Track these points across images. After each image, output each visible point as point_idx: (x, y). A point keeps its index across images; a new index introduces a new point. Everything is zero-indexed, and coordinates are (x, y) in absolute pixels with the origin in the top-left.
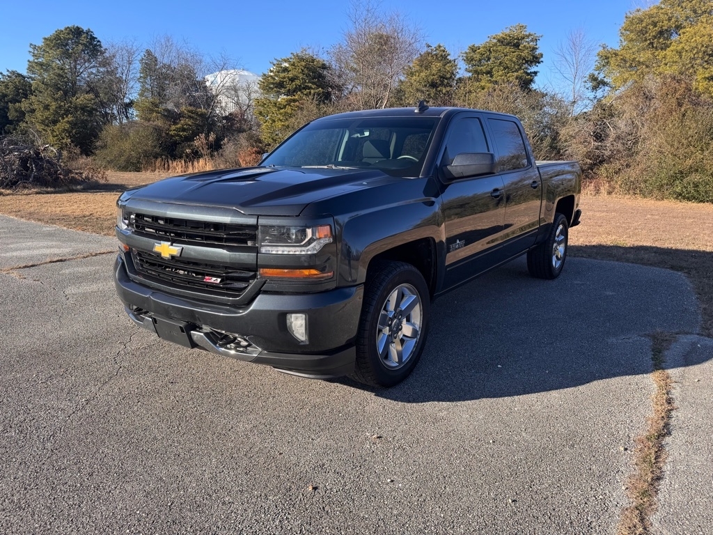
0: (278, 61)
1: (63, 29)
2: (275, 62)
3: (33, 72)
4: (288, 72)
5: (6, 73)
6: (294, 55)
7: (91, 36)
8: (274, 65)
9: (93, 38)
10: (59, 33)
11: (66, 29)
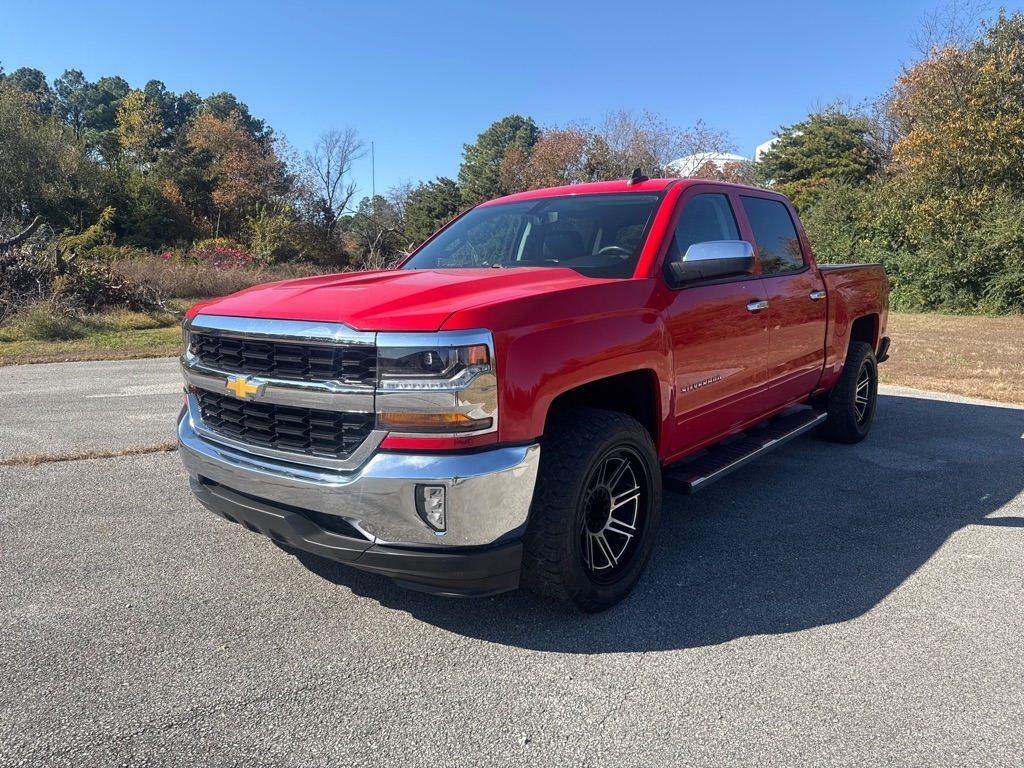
0: (785, 130)
1: (500, 121)
2: (781, 132)
3: (464, 179)
4: (803, 144)
5: (436, 182)
6: (813, 119)
7: (532, 125)
8: (779, 136)
9: (533, 129)
10: (496, 126)
11: (504, 121)
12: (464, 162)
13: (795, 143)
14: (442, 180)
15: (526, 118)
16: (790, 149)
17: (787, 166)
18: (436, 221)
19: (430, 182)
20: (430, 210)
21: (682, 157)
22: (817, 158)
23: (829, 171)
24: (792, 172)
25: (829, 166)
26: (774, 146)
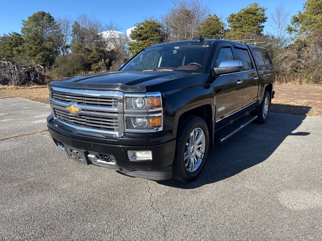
2: (137, 25)
3: (24, 33)
4: (143, 29)
5: (11, 33)
6: (146, 21)
7: (49, 15)
8: (136, 26)
9: (50, 17)
10: (35, 14)
11: (38, 13)
12: (23, 27)
13: (142, 28)
14: (15, 33)
15: (47, 13)
16: (140, 31)
17: (140, 35)
18: (14, 48)
19: (9, 34)
20: (11, 44)
21: (106, 31)
22: (148, 34)
23: (152, 38)
24: (141, 38)
25: (152, 36)
26: (135, 29)
